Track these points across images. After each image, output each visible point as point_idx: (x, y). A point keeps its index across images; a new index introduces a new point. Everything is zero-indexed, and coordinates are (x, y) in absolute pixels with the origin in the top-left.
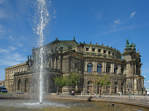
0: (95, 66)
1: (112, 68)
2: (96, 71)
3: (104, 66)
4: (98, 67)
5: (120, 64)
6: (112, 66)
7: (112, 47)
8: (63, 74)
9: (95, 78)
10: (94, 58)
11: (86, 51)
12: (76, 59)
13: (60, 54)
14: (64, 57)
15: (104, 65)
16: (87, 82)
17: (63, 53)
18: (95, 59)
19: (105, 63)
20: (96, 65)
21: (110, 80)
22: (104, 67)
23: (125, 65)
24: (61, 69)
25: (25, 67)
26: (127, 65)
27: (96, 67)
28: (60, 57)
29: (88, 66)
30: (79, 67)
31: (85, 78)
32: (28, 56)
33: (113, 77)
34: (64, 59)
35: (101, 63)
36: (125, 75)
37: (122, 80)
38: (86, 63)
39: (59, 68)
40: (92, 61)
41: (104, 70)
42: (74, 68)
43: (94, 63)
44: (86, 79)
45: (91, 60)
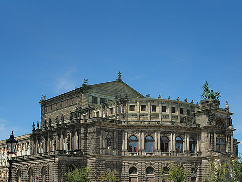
0: (141, 140)
1: (171, 141)
2: (143, 148)
3: (156, 140)
4: (146, 141)
5: (187, 133)
6: (172, 138)
7: (178, 99)
8: (87, 157)
9: (142, 163)
10: (140, 126)
11: (129, 112)
12: (109, 131)
13: (83, 124)
14: (90, 129)
15: (157, 137)
16: (127, 170)
17: (88, 122)
18: (140, 128)
19: (159, 134)
20: (143, 139)
21: (167, 164)
22: (158, 140)
23: (200, 134)
24: (85, 150)
25: (28, 143)
26: (202, 134)
27: (143, 141)
28: (82, 130)
29: (130, 141)
30: (115, 143)
31: (125, 163)
32: (34, 125)
33: (174, 159)
34: (90, 133)
35: (153, 135)
36: (200, 153)
37: (192, 163)
38: (126, 136)
39: (82, 148)
40: (137, 131)
41: (156, 147)
42: (104, 147)
43: (139, 135)
44: (127, 163)
45: (135, 130)
